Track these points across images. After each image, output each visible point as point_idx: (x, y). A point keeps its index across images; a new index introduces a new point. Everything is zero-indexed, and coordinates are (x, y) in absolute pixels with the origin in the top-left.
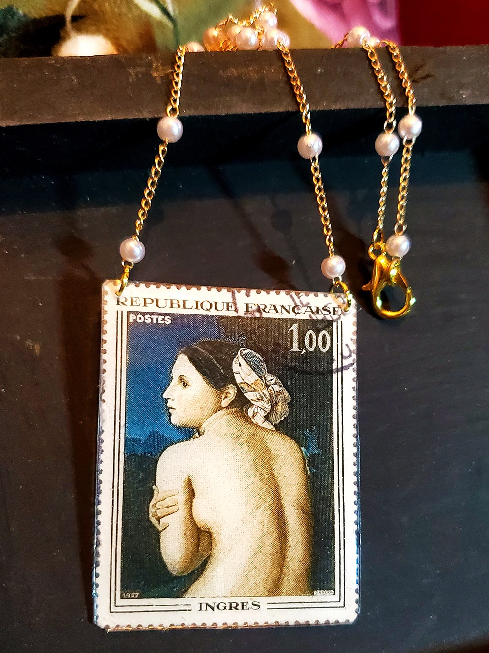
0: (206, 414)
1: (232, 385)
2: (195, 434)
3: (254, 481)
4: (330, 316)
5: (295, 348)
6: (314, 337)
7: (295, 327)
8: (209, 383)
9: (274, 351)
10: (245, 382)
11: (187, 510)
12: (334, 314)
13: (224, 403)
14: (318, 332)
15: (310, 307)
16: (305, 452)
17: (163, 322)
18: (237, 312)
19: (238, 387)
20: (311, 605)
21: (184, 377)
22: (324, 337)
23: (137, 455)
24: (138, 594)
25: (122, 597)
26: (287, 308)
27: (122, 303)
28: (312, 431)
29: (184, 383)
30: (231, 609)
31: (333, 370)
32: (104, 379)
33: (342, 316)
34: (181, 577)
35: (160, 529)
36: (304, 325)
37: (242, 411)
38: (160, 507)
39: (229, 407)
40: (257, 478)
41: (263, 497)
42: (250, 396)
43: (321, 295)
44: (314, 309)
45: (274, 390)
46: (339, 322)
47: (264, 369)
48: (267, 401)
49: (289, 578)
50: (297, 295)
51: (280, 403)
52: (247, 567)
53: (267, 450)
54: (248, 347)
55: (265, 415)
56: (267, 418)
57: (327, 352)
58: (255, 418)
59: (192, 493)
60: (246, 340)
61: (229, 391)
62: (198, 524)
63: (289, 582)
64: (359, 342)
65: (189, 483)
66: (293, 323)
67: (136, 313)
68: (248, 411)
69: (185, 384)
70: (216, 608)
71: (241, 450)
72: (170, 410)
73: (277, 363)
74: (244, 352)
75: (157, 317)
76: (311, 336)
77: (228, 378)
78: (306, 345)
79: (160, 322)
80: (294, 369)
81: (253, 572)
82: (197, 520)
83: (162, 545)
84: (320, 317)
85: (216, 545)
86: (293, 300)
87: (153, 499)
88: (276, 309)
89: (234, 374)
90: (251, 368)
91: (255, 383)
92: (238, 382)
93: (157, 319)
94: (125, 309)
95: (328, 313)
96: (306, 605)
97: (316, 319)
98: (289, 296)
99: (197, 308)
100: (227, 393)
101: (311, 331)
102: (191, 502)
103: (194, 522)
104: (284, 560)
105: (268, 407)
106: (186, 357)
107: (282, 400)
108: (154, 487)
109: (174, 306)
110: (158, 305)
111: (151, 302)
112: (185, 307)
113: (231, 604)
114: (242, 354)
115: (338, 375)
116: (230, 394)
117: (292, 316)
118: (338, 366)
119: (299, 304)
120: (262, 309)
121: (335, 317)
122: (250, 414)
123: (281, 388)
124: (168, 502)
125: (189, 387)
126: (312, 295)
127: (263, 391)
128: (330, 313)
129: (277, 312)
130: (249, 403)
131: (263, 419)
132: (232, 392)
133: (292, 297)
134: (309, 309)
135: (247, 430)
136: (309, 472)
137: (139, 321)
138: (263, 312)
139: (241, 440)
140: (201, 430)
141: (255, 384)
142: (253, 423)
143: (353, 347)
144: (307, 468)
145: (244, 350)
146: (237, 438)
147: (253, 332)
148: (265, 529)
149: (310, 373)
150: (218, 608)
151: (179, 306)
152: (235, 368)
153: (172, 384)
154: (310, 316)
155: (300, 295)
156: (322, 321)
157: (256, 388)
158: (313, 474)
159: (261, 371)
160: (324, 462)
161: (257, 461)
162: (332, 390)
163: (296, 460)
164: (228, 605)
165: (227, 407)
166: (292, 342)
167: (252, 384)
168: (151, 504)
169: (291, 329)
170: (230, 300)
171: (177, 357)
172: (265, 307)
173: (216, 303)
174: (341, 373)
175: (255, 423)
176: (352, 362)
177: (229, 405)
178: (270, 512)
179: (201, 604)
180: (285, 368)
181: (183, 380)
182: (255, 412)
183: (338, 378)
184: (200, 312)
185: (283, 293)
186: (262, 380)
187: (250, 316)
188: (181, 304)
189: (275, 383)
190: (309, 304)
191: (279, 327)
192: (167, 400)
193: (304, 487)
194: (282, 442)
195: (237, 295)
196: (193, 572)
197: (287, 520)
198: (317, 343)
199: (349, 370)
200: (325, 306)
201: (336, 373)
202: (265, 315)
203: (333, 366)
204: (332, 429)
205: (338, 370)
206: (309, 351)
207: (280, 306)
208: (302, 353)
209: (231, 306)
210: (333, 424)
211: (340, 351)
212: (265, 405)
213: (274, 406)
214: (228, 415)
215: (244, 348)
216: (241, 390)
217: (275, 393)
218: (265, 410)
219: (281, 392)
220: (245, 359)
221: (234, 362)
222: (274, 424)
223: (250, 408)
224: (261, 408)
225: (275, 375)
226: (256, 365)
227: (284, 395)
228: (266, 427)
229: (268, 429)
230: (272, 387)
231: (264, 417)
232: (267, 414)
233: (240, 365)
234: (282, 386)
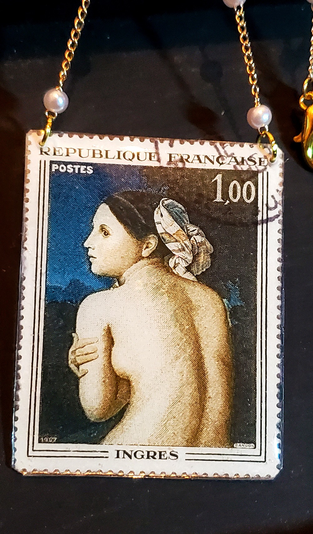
0: (127, 263)
1: (153, 235)
2: (115, 284)
3: (174, 331)
4: (256, 167)
5: (219, 199)
6: (239, 187)
7: (219, 178)
8: (129, 233)
9: (196, 202)
10: (167, 233)
11: (106, 358)
12: (260, 165)
13: (145, 253)
14: (242, 183)
15: (235, 158)
16: (227, 304)
17: (85, 172)
18: (160, 162)
19: (159, 237)
20: (230, 458)
21: (105, 227)
22: (249, 187)
23: (58, 303)
24: (56, 439)
25: (40, 442)
26: (211, 158)
27: (45, 153)
28: (235, 283)
29: (105, 232)
30: (148, 458)
31: (258, 221)
32: (27, 227)
33: (268, 167)
34: (99, 424)
35: (79, 375)
36: (228, 176)
37: (163, 261)
38: (79, 354)
39: (150, 257)
40: (177, 329)
41: (183, 347)
42: (171, 246)
43: (246, 145)
44: (239, 160)
45: (196, 241)
46: (265, 173)
47: (186, 219)
48: (188, 252)
49: (208, 430)
50: (222, 145)
51: (202, 254)
52: (166, 417)
53: (188, 301)
55: (186, 266)
56: (188, 269)
57: (252, 203)
58: (176, 269)
59: (111, 342)
60: (169, 190)
61: (150, 241)
62: (117, 372)
63: (208, 433)
64: (286, 193)
65: (109, 331)
66: (217, 174)
67: (59, 163)
68: (169, 262)
69: (106, 234)
70: (133, 456)
71: (162, 301)
72: (91, 259)
74: (166, 202)
75: (79, 166)
76: (235, 186)
78: (230, 196)
79: (82, 172)
80: (217, 220)
81: (172, 422)
82: (116, 368)
83: (81, 391)
84: (245, 167)
85: (134, 393)
86: (218, 150)
87: (72, 346)
88: (199, 159)
89: (156, 224)
90: (173, 218)
91: (177, 233)
92: (159, 232)
93: (79, 169)
94: (48, 159)
95: (254, 163)
96: (225, 458)
97: (240, 169)
98: (213, 146)
99: (119, 158)
100: (148, 244)
101: (235, 182)
102: (111, 350)
103: (113, 370)
104: (203, 411)
105: (190, 258)
106: (107, 206)
107: (204, 251)
108: (73, 334)
109: (96, 156)
110: (80, 155)
111: (73, 152)
112: (107, 157)
113: (148, 452)
114: (164, 204)
115: (262, 227)
116: (151, 244)
117: (216, 166)
118: (262, 217)
119: (223, 154)
120: (186, 159)
121: (261, 168)
122: (171, 265)
124: (87, 349)
125: (110, 236)
126: (237, 146)
127: (185, 242)
128: (255, 163)
129: (200, 162)
130: (170, 254)
131: (184, 270)
132: (153, 242)
133: (216, 147)
134: (233, 160)
135: (168, 280)
136: (230, 324)
137: (61, 170)
138: (186, 163)
139: (162, 290)
140: (122, 279)
141: (177, 235)
142: (174, 273)
143: (279, 198)
144: (229, 320)
145: (166, 200)
146: (158, 288)
147: (176, 182)
148: (185, 379)
149: (234, 224)
150: (135, 456)
151: (101, 156)
152: (157, 218)
153: (93, 233)
154: (234, 166)
155: (225, 145)
156: (247, 171)
157: (178, 238)
158: (234, 326)
159: (184, 221)
160: (247, 315)
161: (177, 311)
162: (256, 242)
163: (218, 311)
164: (146, 454)
165: (147, 257)
166: (216, 193)
167: (174, 234)
168: (71, 350)
169: (214, 180)
170: (153, 150)
171: (99, 206)
172: (189, 157)
173: (138, 154)
174: (266, 224)
175: (176, 273)
176: (278, 214)
177: (150, 255)
178: (189, 362)
179: (118, 451)
180: (207, 219)
181: (103, 230)
182: (177, 263)
183: (262, 230)
184: (123, 162)
185: (207, 143)
186: (184, 230)
187: (173, 166)
188: (104, 154)
189: (197, 234)
190: (234, 154)
191: (202, 178)
192: (87, 249)
193: (225, 339)
194: (204, 293)
195: (160, 145)
196: (111, 419)
197: (207, 371)
198: (242, 194)
199: (274, 221)
200: (250, 157)
201: (261, 225)
202: (188, 165)
203: (257, 218)
204: (255, 281)
205: (262, 222)
206: (233, 202)
207: (204, 157)
208: (225, 204)
209: (154, 157)
210: (257, 276)
211: (265, 202)
212: (187, 256)
213: (196, 257)
214: (149, 266)
215: (166, 199)
216: (163, 240)
217: (197, 244)
218: (186, 261)
219: (203, 243)
220: (167, 210)
221: (155, 212)
222: (195, 275)
223: (171, 259)
224: (182, 259)
225: (197, 226)
226: (178, 215)
227: (206, 246)
228: (187, 278)
229: (189, 280)
230: (194, 238)
231: (186, 267)
232: (188, 265)
233: (162, 215)
234: (204, 237)
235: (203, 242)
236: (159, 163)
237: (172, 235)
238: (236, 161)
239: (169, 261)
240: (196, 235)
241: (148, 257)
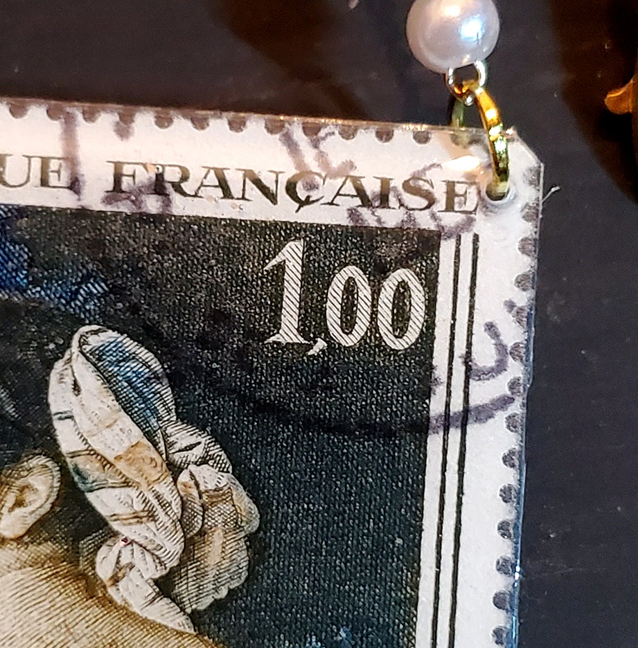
1: (43, 460)
4: (434, 215)
5: (288, 332)
6: (364, 291)
7: (292, 255)
9: (203, 341)
10: (92, 453)
12: (450, 208)
13: (11, 524)
14: (378, 273)
15: (356, 181)
18: (77, 192)
19: (64, 469)
22: (402, 292)
26: (268, 181)
31: (428, 419)
33: (479, 216)
36: (329, 247)
37: (73, 556)
39: (26, 539)
42: (105, 502)
43: (404, 132)
44: (372, 187)
45: (197, 485)
46: (467, 239)
47: (165, 404)
48: (169, 523)
50: (311, 131)
51: (218, 533)
54: (108, 321)
55: (157, 576)
56: (165, 587)
57: (410, 352)
58: (121, 584)
60: (105, 295)
61: (31, 480)
66: (288, 240)
68: (98, 559)
73: (213, 384)
74: (94, 341)
76: (350, 289)
77: (26, 432)
78: (330, 321)
84: (391, 218)
86: (295, 151)
88: (223, 185)
89: (55, 418)
90: (117, 399)
91: (130, 455)
92: (65, 450)
95: (425, 203)
97: (374, 224)
98: (277, 137)
100: (22, 490)
101: (352, 271)
105: (173, 547)
107: (225, 523)
114: (88, 348)
115: (445, 441)
116: (35, 491)
117: (285, 211)
118: (448, 405)
119: (313, 165)
120: (173, 184)
121: (451, 220)
122: (104, 570)
123: (226, 480)
126: (366, 136)
127: (156, 487)
128: (432, 202)
129: (227, 194)
130: (101, 529)
131: (150, 591)
132: (41, 485)
134: (350, 188)
138: (176, 198)
141: (131, 462)
142: (111, 601)
143: (514, 334)
145: (96, 332)
149: (339, 428)
152: (58, 397)
154: (353, 213)
155: (322, 133)
156: (398, 233)
157: (131, 473)
159: (155, 412)
162: (420, 496)
165: (18, 539)
166: (277, 309)
167: (118, 458)
169: (274, 262)
170: (56, 149)
172: (185, 178)
174: (459, 432)
175: (119, 602)
176: (509, 393)
177: (29, 532)
180: (242, 404)
182: (124, 562)
183: (445, 452)
185: (256, 124)
186: (155, 445)
187: (125, 208)
189: (203, 461)
190: (352, 166)
191: (230, 252)
195: (84, 129)
198: (374, 315)
199: (491, 421)
200: (416, 177)
201: (441, 433)
202: (181, 207)
203: (428, 407)
204: (409, 641)
205: (447, 421)
206: (340, 344)
207: (241, 174)
208: (311, 353)
209: (58, 172)
210: (415, 623)
211: (460, 349)
212: (161, 538)
213: (192, 545)
214: (24, 570)
215: (95, 327)
216: (76, 478)
217: (201, 497)
218: (158, 558)
219: (223, 494)
220: (98, 369)
221: (53, 378)
222: (189, 611)
223: (104, 549)
224: (145, 548)
225: (203, 429)
226: (135, 389)
227: (234, 506)
228: (159, 621)
229: (166, 627)
230: (192, 475)
231: (156, 582)
232: (164, 572)
233: (76, 388)
234: (228, 472)
235: (221, 489)
236: (76, 196)
237: (111, 459)
238: (361, 193)
239: (96, 554)
240: (197, 464)
241: (22, 537)
